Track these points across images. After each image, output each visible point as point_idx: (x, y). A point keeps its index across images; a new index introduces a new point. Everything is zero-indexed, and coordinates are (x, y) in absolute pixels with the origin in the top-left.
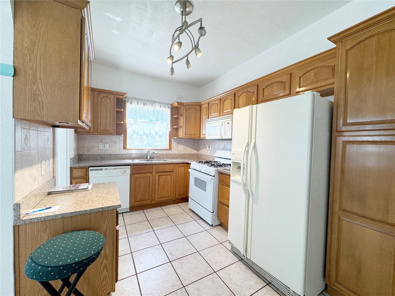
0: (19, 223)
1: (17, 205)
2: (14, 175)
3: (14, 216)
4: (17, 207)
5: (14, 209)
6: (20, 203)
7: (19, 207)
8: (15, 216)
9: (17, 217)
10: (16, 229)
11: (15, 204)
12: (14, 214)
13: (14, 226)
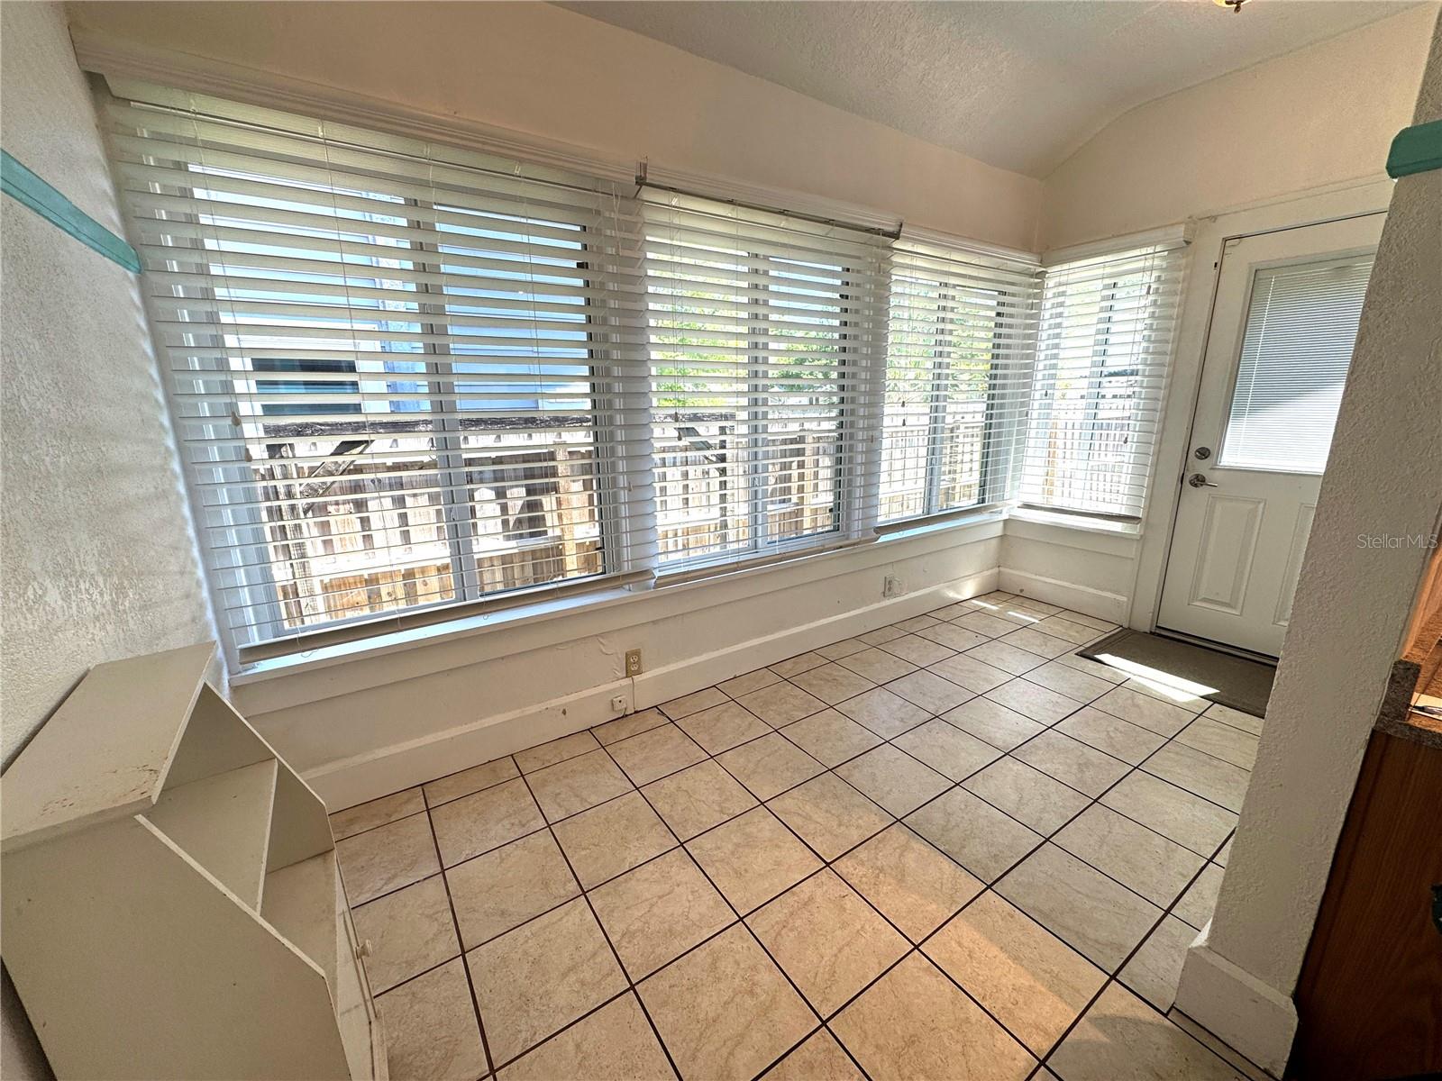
0: (1396, 732)
1: (1409, 669)
2: (1431, 558)
3: (1386, 702)
4: (1405, 677)
5: (1393, 675)
6: (1419, 666)
7: (1411, 677)
8: (1390, 701)
9: (1397, 705)
10: (1379, 744)
11: (1400, 662)
12: (1388, 694)
13: (1374, 731)
